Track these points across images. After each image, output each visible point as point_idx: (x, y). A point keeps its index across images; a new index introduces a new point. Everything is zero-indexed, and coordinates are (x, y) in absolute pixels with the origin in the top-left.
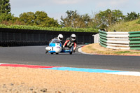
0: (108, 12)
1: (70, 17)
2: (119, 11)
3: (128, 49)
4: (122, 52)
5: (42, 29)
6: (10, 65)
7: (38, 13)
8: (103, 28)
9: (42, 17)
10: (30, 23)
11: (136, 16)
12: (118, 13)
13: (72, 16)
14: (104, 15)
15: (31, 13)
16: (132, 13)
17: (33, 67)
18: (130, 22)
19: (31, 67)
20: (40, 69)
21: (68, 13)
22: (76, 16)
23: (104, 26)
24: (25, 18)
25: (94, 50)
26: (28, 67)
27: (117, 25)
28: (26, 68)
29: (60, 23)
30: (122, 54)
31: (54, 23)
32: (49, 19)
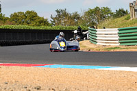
0: (97, 9)
1: (60, 16)
2: (107, 8)
3: (118, 45)
4: (112, 48)
5: (33, 28)
6: (3, 65)
7: (28, 12)
8: (93, 25)
9: (32, 16)
10: (20, 23)
11: (124, 12)
12: (107, 10)
13: (62, 14)
14: (93, 12)
15: (21, 13)
16: (120, 10)
17: (26, 66)
18: (119, 19)
19: (23, 65)
20: (32, 68)
21: (57, 11)
22: (65, 15)
23: (93, 24)
24: (16, 18)
25: (85, 47)
26: (21, 65)
27: (106, 22)
28: (19, 67)
29: (50, 22)
30: (112, 50)
31: (44, 22)
32: (39, 18)
